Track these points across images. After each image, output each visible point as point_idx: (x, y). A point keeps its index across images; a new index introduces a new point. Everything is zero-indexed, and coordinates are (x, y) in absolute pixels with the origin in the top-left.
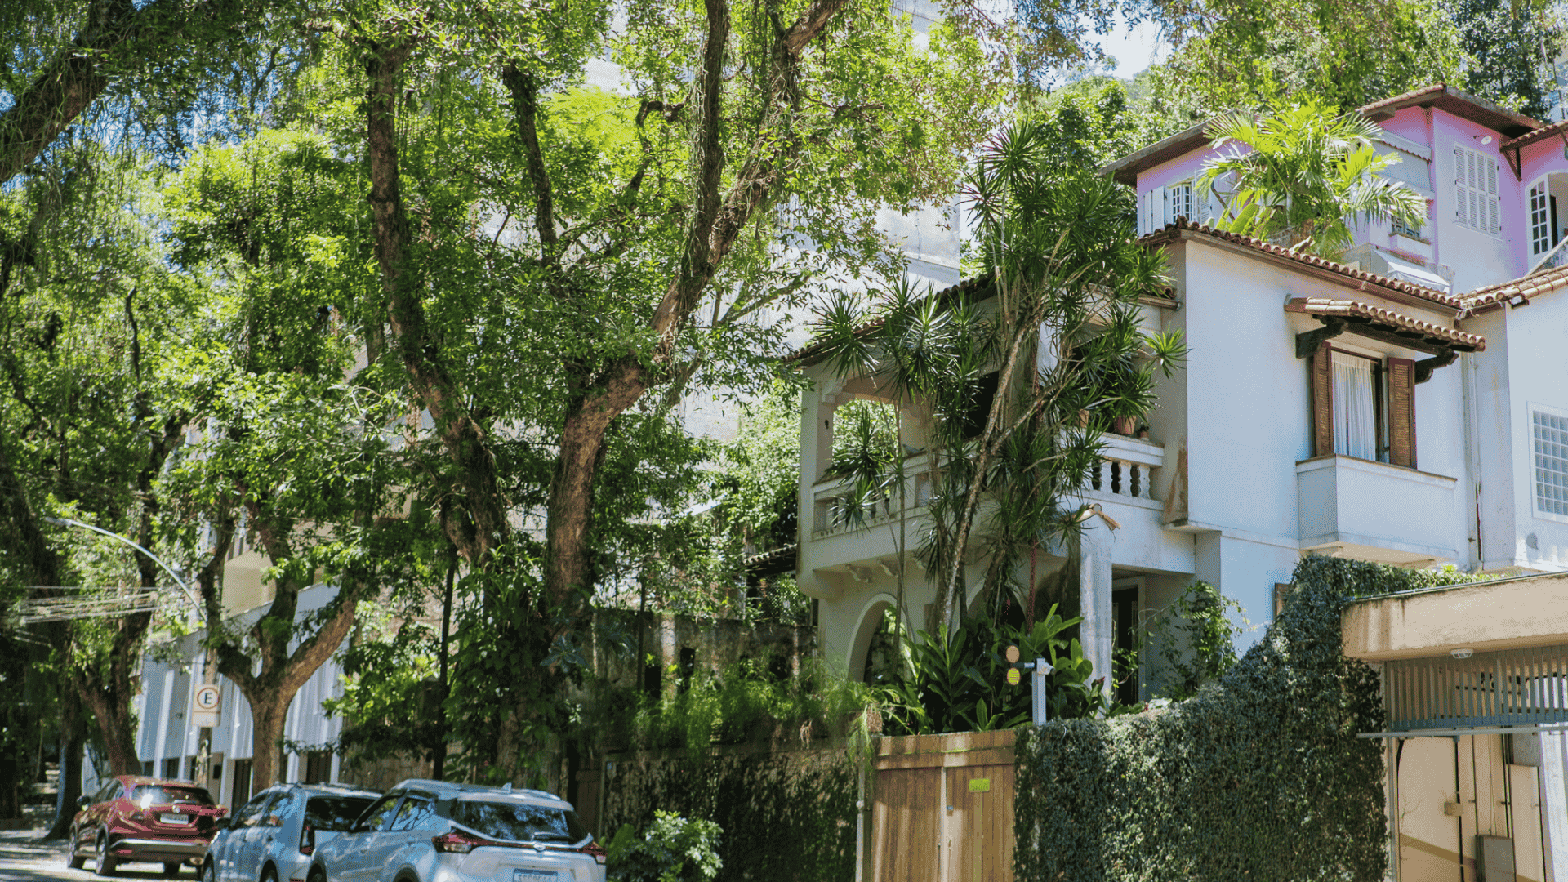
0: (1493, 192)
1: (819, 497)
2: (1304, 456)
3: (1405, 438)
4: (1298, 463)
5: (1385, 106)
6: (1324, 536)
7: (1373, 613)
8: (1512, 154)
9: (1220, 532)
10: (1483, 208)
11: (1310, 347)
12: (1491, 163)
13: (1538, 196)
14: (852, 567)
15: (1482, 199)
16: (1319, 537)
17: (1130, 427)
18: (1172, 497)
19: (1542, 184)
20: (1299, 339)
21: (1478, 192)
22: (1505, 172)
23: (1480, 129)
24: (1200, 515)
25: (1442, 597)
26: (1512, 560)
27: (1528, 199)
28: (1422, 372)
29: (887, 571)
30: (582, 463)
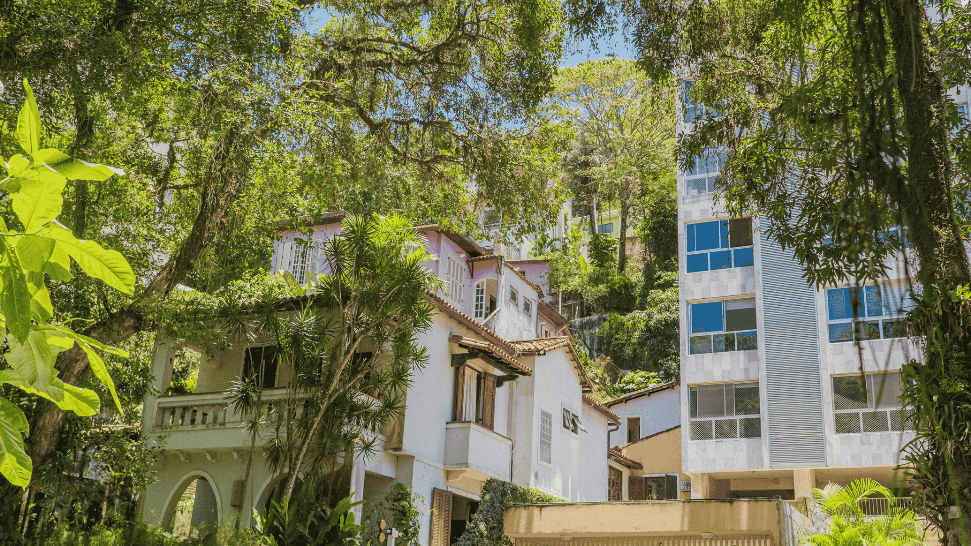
0: (461, 282)
1: (161, 406)
2: (449, 420)
3: (489, 415)
4: (447, 423)
5: (426, 228)
6: (460, 464)
7: (524, 513)
8: (470, 264)
9: (413, 457)
10: (456, 289)
11: (458, 362)
12: (462, 267)
13: (480, 288)
14: (182, 452)
15: (456, 284)
16: (457, 464)
17: (376, 394)
18: (392, 435)
19: (483, 283)
20: (454, 357)
21: (455, 281)
22: (466, 274)
23: (460, 249)
24: (408, 447)
25: (563, 507)
26: (528, 484)
27: (475, 289)
28: (499, 381)
29: (209, 457)
30: (75, 372)
